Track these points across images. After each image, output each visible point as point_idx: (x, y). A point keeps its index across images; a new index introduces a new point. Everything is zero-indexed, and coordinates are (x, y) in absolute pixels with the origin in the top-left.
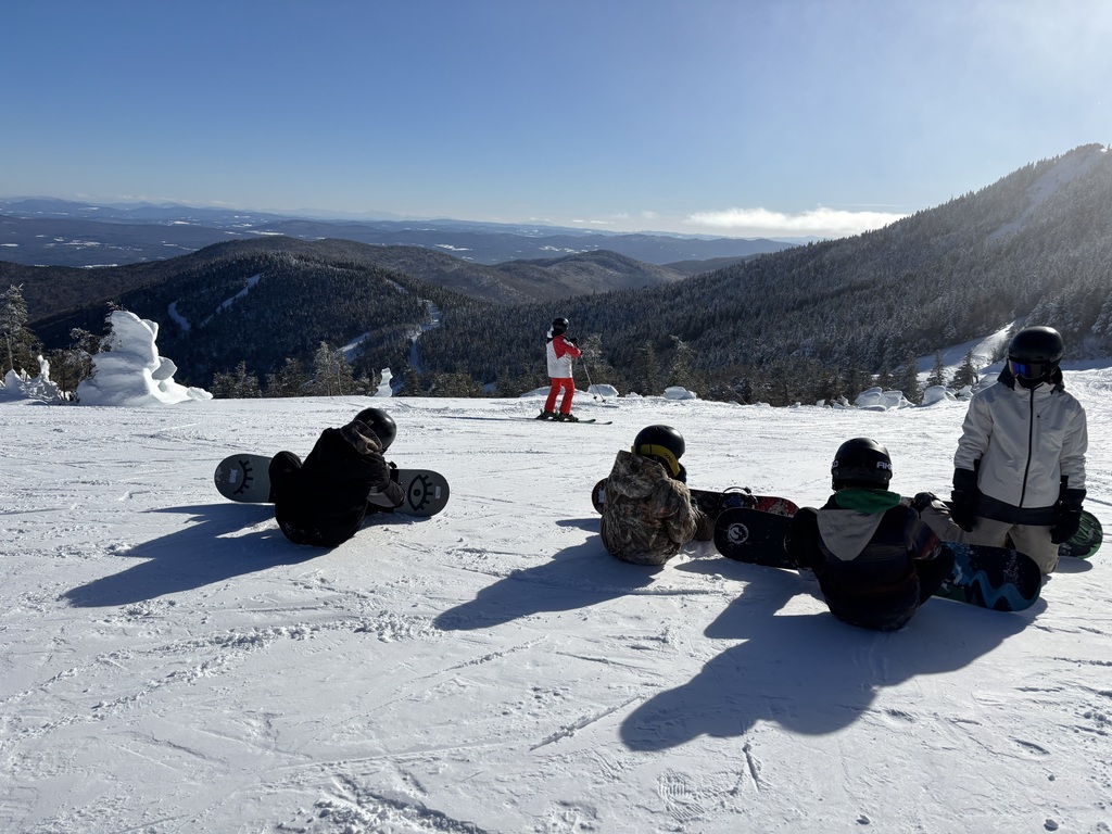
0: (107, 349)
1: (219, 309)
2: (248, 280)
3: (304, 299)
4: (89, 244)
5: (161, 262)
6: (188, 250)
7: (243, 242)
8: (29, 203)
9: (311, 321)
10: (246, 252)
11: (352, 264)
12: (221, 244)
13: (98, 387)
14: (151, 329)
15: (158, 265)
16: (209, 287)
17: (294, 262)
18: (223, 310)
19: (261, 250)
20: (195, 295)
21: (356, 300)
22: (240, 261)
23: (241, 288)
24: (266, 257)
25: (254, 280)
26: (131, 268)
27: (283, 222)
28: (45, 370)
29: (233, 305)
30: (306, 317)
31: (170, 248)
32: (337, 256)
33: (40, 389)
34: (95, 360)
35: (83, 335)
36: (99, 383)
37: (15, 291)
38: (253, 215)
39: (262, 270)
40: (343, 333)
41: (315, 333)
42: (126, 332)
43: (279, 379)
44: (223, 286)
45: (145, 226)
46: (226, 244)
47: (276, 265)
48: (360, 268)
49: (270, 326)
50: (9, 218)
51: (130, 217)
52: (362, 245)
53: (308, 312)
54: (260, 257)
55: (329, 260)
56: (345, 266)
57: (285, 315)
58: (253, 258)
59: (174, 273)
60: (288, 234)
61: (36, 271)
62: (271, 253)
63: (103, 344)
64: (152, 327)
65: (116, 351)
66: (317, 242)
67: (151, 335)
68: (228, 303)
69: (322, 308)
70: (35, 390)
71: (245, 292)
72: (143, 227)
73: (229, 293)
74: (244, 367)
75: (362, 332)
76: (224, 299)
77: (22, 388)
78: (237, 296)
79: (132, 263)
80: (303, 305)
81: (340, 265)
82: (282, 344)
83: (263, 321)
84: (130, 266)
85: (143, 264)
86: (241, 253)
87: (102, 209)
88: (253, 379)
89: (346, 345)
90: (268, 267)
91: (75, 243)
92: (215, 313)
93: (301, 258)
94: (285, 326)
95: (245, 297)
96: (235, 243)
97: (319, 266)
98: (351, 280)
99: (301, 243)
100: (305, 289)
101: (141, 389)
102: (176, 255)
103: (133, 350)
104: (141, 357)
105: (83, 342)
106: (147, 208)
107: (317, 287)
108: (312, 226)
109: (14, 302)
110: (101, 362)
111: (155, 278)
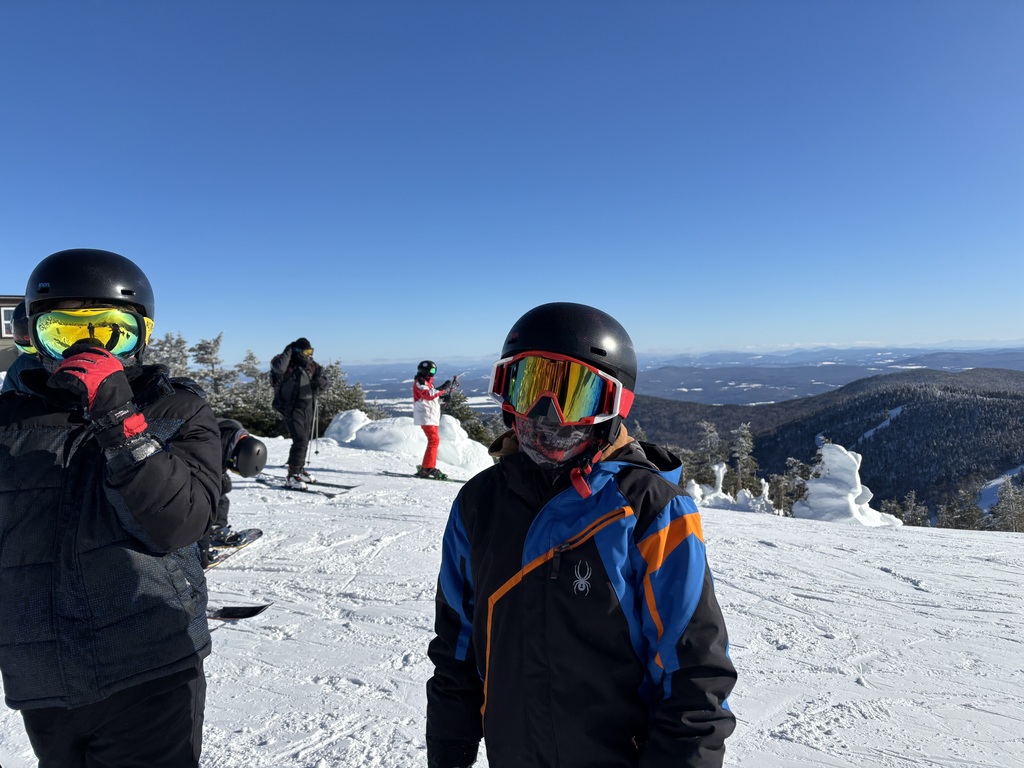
0: (817, 475)
1: (860, 440)
2: (890, 412)
3: (949, 430)
4: (754, 386)
5: (810, 398)
6: (833, 387)
7: (885, 376)
8: (713, 357)
9: (957, 452)
10: (888, 386)
11: (1005, 393)
12: (864, 380)
13: (810, 508)
14: (855, 460)
15: (808, 401)
16: (852, 418)
17: (939, 393)
18: (864, 441)
19: (904, 384)
20: (839, 426)
21: (1010, 431)
22: (883, 395)
23: (882, 420)
24: (909, 390)
25: (896, 412)
26: (785, 405)
27: (926, 356)
28: (766, 490)
29: (875, 436)
30: (952, 448)
31: (818, 386)
32: (987, 386)
33: (762, 505)
34: (808, 485)
35: (795, 463)
36: (811, 504)
37: (745, 428)
38: (895, 351)
39: (904, 402)
40: (995, 464)
41: (962, 464)
42: (834, 462)
43: (950, 510)
44: (865, 418)
45: (798, 368)
46: (869, 380)
47: (919, 398)
48: (1015, 397)
49: (911, 456)
50: (698, 369)
51: (787, 362)
52: (1017, 372)
53: (953, 443)
54: (903, 391)
55: (977, 391)
56: (998, 395)
57: (928, 446)
58: (895, 391)
59: (821, 408)
60: (932, 366)
61: (714, 409)
62: (913, 386)
63: (814, 472)
64: (856, 458)
65: (825, 478)
66: (963, 373)
67: (855, 465)
68: (870, 434)
69: (969, 439)
70: (759, 506)
71: (887, 423)
72: (795, 369)
73: (871, 425)
74: (913, 496)
75: (1018, 465)
76: (866, 430)
77: (750, 504)
78: (879, 427)
79: (785, 400)
80: (948, 436)
81: (991, 395)
82: (924, 473)
83: (904, 451)
84: (785, 403)
85: (794, 401)
86: (883, 388)
87: (766, 357)
88: (923, 508)
89: (997, 477)
90: (912, 399)
91: (743, 385)
92: (857, 442)
93: (946, 389)
94: (928, 456)
95: (886, 428)
96: (876, 378)
97: (966, 396)
98: (1004, 410)
99: (946, 374)
100: (951, 419)
101: (845, 512)
102: (823, 391)
103: (839, 477)
104: (846, 483)
105: (795, 469)
106: (801, 353)
107: (964, 417)
108: (957, 357)
109: (743, 436)
110: (813, 486)
111: (805, 412)
